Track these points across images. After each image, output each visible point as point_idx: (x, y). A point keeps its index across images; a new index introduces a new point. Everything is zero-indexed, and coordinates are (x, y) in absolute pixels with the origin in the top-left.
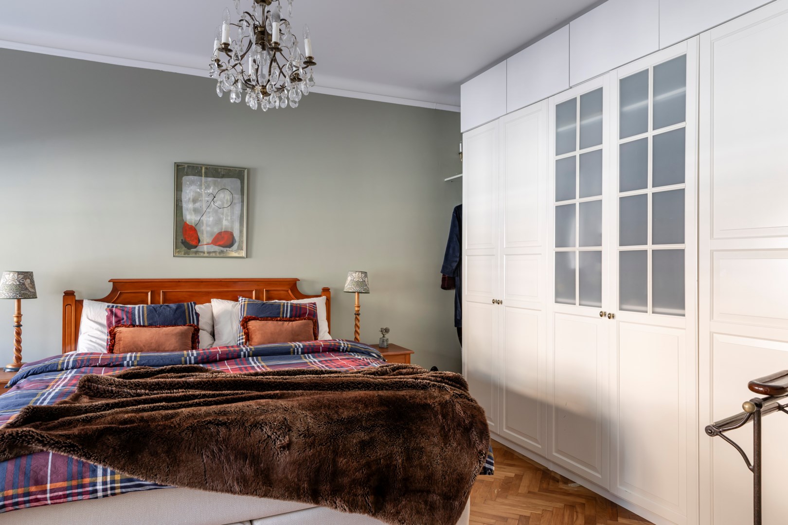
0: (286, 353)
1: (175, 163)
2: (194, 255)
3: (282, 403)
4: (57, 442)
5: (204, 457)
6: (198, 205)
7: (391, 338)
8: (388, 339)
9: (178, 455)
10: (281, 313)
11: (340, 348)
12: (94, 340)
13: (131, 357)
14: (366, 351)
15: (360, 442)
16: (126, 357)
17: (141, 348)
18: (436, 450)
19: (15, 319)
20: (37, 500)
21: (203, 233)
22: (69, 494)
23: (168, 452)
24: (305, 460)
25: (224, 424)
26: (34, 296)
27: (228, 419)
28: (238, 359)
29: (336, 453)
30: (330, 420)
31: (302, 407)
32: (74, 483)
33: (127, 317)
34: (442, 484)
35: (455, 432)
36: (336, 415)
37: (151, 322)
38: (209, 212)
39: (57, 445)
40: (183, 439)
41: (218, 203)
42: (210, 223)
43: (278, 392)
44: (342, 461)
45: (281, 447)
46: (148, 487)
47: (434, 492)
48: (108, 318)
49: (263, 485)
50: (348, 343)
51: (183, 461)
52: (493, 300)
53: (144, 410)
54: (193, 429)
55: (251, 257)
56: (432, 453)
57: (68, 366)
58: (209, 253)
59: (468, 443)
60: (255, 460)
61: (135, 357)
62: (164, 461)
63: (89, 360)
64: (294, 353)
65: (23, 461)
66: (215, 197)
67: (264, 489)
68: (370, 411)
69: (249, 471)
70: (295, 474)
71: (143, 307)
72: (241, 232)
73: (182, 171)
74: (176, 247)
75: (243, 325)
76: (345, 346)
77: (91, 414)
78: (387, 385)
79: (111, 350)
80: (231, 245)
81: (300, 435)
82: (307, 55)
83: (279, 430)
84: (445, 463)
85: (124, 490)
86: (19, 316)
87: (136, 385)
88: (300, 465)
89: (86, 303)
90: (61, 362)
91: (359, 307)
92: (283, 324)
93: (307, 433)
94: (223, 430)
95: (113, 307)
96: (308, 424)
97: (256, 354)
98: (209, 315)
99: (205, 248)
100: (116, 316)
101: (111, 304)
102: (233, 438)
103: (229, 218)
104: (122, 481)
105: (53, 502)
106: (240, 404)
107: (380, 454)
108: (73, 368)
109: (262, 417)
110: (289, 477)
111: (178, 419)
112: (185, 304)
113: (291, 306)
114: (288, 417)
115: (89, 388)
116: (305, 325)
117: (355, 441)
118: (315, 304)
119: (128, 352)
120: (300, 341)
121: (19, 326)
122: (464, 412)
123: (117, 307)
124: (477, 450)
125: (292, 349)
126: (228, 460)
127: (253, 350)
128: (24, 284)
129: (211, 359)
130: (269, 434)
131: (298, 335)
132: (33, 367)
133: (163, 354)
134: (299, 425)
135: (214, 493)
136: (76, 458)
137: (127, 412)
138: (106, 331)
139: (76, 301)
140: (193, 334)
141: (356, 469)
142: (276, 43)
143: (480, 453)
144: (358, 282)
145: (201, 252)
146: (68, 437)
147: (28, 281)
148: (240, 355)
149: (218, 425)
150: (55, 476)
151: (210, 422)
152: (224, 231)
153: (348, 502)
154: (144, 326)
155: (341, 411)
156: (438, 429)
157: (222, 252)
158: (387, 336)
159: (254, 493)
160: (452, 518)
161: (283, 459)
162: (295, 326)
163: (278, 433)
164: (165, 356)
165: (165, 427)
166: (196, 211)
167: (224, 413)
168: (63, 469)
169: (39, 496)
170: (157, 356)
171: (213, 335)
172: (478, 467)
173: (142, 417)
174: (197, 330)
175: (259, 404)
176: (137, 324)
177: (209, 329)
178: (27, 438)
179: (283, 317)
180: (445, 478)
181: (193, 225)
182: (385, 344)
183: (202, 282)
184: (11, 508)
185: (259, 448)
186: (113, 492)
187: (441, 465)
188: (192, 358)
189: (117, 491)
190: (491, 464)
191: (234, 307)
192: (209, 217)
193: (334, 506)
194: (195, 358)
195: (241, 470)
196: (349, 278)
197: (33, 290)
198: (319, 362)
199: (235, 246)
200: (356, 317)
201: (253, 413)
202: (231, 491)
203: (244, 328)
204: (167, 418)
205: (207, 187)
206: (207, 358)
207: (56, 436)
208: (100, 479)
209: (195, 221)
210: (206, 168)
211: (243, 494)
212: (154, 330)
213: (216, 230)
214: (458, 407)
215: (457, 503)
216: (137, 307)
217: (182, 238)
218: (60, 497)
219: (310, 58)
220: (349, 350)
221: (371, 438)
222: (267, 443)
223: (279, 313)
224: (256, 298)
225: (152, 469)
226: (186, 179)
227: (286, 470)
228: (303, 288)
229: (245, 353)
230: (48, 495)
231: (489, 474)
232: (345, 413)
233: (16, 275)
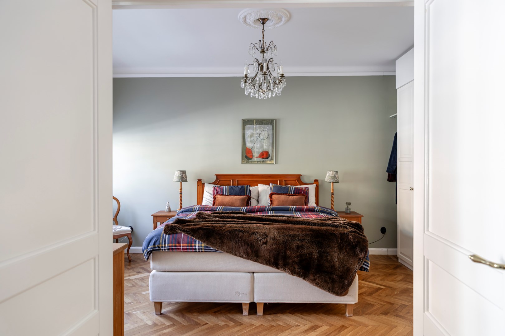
0: (287, 210)
1: (242, 119)
2: (251, 163)
3: (266, 226)
4: (184, 230)
5: (233, 242)
6: (252, 138)
7: (353, 208)
8: (350, 209)
9: (223, 240)
10: (289, 192)
11: (315, 210)
12: (208, 200)
13: (220, 208)
14: (329, 213)
15: (297, 245)
16: (218, 208)
17: (225, 204)
18: (336, 254)
19: (180, 190)
20: (178, 249)
21: (254, 152)
22: (188, 248)
23: (220, 239)
24: (272, 250)
25: (241, 231)
26: (186, 181)
27: (243, 230)
28: (264, 212)
29: (286, 248)
30: (284, 234)
31: (274, 228)
32: (189, 245)
33: (221, 191)
34: (339, 271)
35: (346, 247)
36: (288, 233)
37: (230, 193)
38: (257, 142)
39: (184, 231)
40: (226, 235)
41: (262, 137)
42: (258, 147)
43: (268, 222)
44: (289, 252)
45: (263, 243)
46: (213, 251)
47: (334, 274)
48: (213, 191)
49: (255, 257)
50: (320, 208)
51: (225, 242)
52: (411, 188)
53: (214, 224)
54: (230, 232)
55: (277, 164)
56: (333, 255)
57: (196, 210)
58: (258, 162)
59: (353, 254)
60: (252, 246)
61: (221, 208)
62: (218, 242)
63: (204, 208)
64: (291, 211)
65: (175, 235)
66: (260, 134)
67: (255, 258)
68: (304, 233)
69: (249, 251)
70: (268, 255)
71: (227, 187)
72: (272, 151)
73: (246, 123)
74: (243, 159)
75: (270, 197)
76: (317, 209)
77: (197, 223)
78: (318, 224)
79: (214, 205)
80: (267, 158)
81: (271, 239)
82: (281, 73)
83: (263, 236)
84: (340, 261)
85: (205, 250)
86: (181, 189)
87: (215, 216)
88: (270, 251)
89: (206, 184)
90: (194, 208)
91: (333, 190)
92: (289, 197)
93: (274, 239)
94: (241, 233)
95: (216, 186)
96: (275, 235)
97: (273, 210)
98: (257, 192)
99: (256, 159)
100: (216, 190)
101: (215, 185)
102: (244, 237)
103: (267, 144)
104: (204, 247)
105: (183, 250)
106: (249, 225)
107: (307, 252)
108: (198, 211)
109: (256, 231)
110: (266, 255)
111: (225, 227)
112: (245, 186)
113: (294, 188)
114: (267, 231)
115: (200, 216)
116: (300, 198)
117: (295, 245)
118: (308, 188)
119: (219, 206)
120: (295, 206)
121: (181, 193)
122: (353, 239)
123: (217, 186)
124: (358, 257)
125: (290, 209)
126: (242, 245)
127: (271, 208)
128: (182, 176)
129: (252, 211)
130: (259, 237)
131: (296, 203)
132: (184, 209)
133: (233, 207)
134: (271, 235)
135: (235, 257)
136: (190, 236)
137: (208, 224)
138: (212, 197)
139: (202, 183)
140: (247, 200)
141: (294, 256)
142: (265, 72)
143: (360, 259)
144: (331, 176)
145: (254, 161)
146: (188, 229)
147: (184, 174)
148: (265, 210)
149: (239, 231)
150: (183, 242)
151: (236, 230)
152: (265, 151)
153: (291, 270)
154: (227, 195)
155: (290, 231)
156: (337, 245)
157: (263, 161)
158: (350, 207)
159: (251, 259)
160: (344, 288)
161: (263, 248)
162: (295, 198)
163: (262, 237)
164: (233, 208)
165: (220, 230)
166: (251, 142)
167: (243, 227)
168: (186, 240)
169: (179, 248)
170: (230, 208)
171: (258, 201)
172: (358, 266)
173: (213, 226)
174: (249, 198)
175: (257, 226)
176: (225, 194)
177: (256, 198)
178: (176, 228)
179: (290, 194)
180: (340, 268)
181: (250, 149)
182: (348, 211)
183: (254, 176)
184: (171, 250)
185: (254, 242)
186: (201, 250)
187: (338, 262)
188: (244, 210)
189: (203, 250)
190: (368, 266)
191: (268, 188)
192: (257, 144)
193: (285, 271)
194: (246, 210)
195: (246, 249)
196: (327, 175)
197: (186, 179)
198: (300, 215)
199: (270, 158)
200: (332, 196)
201: (254, 228)
202: (242, 257)
203: (270, 198)
204: (221, 227)
205: (256, 130)
206: (251, 210)
207: (184, 228)
208: (197, 245)
209: (251, 146)
210: (256, 121)
211: (247, 259)
212: (231, 197)
213: (261, 151)
214: (350, 237)
215: (346, 281)
216: (225, 187)
217: (245, 155)
218: (185, 249)
219: (282, 74)
220: (319, 211)
221: (302, 244)
222: (257, 241)
223: (288, 192)
224: (280, 184)
225: (214, 244)
226: (247, 126)
227: (265, 253)
228: (305, 180)
229: (267, 209)
230: (182, 248)
231: (367, 271)
232: (292, 233)
233: (180, 172)
